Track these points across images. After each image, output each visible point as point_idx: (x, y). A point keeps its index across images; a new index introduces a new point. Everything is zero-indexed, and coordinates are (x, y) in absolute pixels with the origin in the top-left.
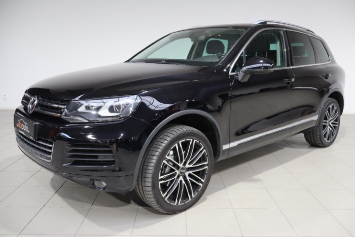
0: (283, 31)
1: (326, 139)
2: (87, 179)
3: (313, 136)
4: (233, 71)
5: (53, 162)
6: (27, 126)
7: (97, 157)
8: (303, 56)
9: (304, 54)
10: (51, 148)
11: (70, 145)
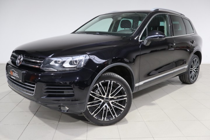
0: (168, 15)
1: (192, 79)
2: (57, 106)
3: (185, 78)
4: (141, 39)
5: (35, 96)
6: (17, 73)
7: (63, 92)
8: (179, 30)
9: (179, 28)
10: (34, 87)
11: (46, 85)
